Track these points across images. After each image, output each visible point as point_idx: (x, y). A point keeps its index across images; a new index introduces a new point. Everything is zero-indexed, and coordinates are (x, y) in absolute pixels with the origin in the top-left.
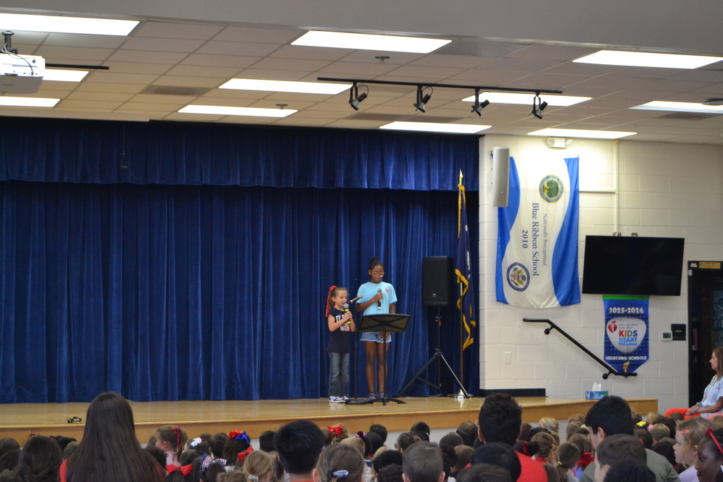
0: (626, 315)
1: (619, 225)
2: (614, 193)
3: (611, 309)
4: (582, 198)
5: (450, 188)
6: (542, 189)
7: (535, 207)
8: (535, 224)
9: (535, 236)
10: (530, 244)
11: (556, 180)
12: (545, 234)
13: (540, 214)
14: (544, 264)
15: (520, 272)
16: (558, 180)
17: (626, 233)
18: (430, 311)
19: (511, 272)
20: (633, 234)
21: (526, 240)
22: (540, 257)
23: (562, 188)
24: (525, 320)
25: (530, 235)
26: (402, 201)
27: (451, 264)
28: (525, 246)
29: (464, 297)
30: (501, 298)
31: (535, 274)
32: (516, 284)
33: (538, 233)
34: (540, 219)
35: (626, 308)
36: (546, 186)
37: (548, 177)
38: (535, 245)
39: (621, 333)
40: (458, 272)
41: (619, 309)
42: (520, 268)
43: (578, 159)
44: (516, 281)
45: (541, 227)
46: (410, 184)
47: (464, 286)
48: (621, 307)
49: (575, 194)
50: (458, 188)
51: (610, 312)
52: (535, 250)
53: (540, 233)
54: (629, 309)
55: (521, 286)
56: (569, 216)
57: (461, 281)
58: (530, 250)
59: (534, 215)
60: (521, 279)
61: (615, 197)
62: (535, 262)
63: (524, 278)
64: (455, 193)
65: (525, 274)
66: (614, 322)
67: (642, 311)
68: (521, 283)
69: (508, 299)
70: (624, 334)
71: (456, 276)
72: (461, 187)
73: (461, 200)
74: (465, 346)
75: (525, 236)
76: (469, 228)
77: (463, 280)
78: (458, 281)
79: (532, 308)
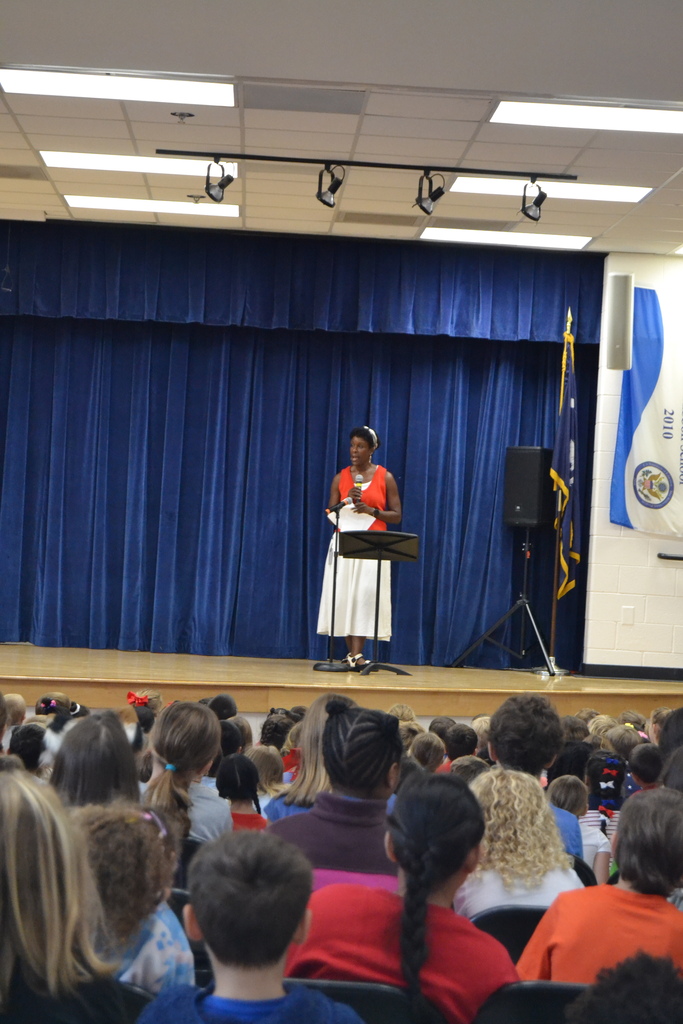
5: (553, 338)
10: (676, 431)
15: (655, 477)
19: (640, 476)
21: (669, 425)
24: (661, 556)
25: (677, 418)
26: (478, 356)
27: (546, 458)
28: (668, 436)
29: (563, 516)
32: (646, 496)
40: (553, 474)
42: (655, 471)
44: (646, 492)
46: (479, 330)
47: (563, 497)
50: (564, 339)
55: (655, 501)
57: (559, 488)
58: (675, 443)
60: (655, 489)
63: (662, 487)
64: (558, 347)
65: (665, 481)
68: (655, 495)
69: (633, 520)
71: (552, 481)
72: (569, 338)
73: (567, 359)
74: (561, 592)
75: (669, 420)
76: (578, 403)
77: (562, 486)
78: (555, 489)
79: (673, 537)
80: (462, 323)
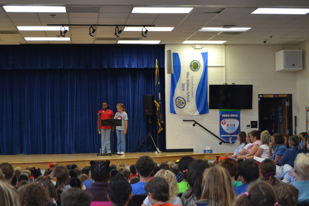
0: (230, 118)
1: (226, 80)
2: (224, 67)
3: (223, 115)
4: (209, 70)
5: (153, 67)
6: (191, 66)
7: (188, 73)
8: (188, 80)
9: (188, 85)
10: (186, 89)
12: (192, 84)
13: (190, 76)
14: (192, 97)
15: (181, 100)
16: (198, 62)
17: (229, 83)
18: (147, 117)
19: (177, 100)
20: (232, 84)
22: (190, 94)
23: (200, 65)
24: (184, 120)
25: (186, 85)
26: (134, 73)
27: (153, 98)
28: (183, 90)
29: (158, 112)
30: (173, 111)
31: (188, 101)
32: (179, 105)
34: (190, 78)
35: (230, 114)
36: (192, 65)
37: (193, 61)
38: (188, 89)
39: (228, 125)
40: (155, 101)
41: (226, 115)
42: (181, 99)
43: (207, 53)
44: (179, 104)
45: (190, 82)
46: (135, 66)
47: (158, 107)
48: (227, 114)
49: (206, 68)
51: (223, 116)
52: (188, 91)
53: (190, 84)
54: (231, 115)
55: (181, 106)
56: (203, 77)
57: (157, 105)
58: (185, 92)
59: (187, 77)
60: (181, 103)
61: (224, 68)
62: (188, 96)
63: (183, 103)
64: (155, 69)
65: (184, 101)
66: (224, 121)
67: (237, 116)
68: (181, 105)
69: (176, 112)
70: (229, 125)
71: (155, 103)
72: (157, 66)
73: (157, 72)
74: (159, 131)
75: (183, 86)
76: (160, 83)
77: (158, 105)
78: (156, 105)
79: (186, 115)
80: (130, 64)
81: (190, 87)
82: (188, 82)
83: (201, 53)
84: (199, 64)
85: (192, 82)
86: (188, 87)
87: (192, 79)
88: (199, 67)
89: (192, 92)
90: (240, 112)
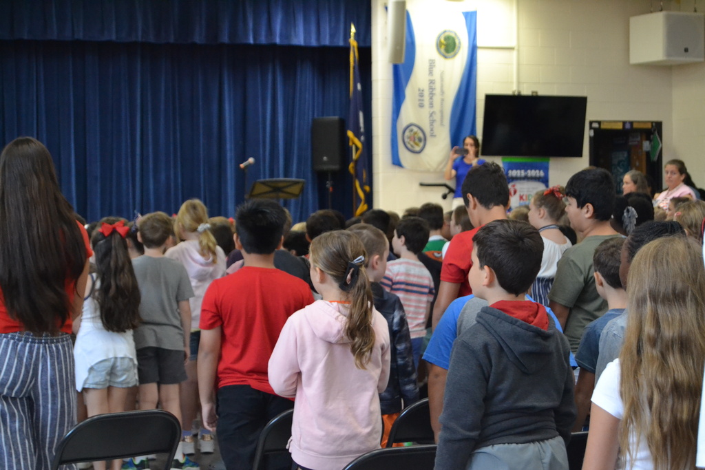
0: (526, 178)
1: (519, 83)
2: (512, 49)
3: (510, 172)
4: (480, 53)
5: (341, 43)
6: (439, 45)
7: (432, 64)
8: (432, 82)
9: (432, 94)
10: (426, 102)
11: (453, 35)
12: (442, 92)
13: (437, 72)
14: (442, 124)
15: (416, 133)
16: (456, 34)
17: (526, 91)
18: (320, 177)
19: (407, 133)
20: (533, 92)
21: (422, 98)
22: (437, 117)
23: (460, 43)
24: (422, 185)
25: (426, 94)
26: (290, 57)
27: (343, 126)
28: (421, 106)
29: (356, 162)
30: (396, 162)
31: (433, 135)
32: (412, 146)
33: (434, 92)
34: (436, 76)
35: (526, 170)
36: (442, 40)
37: (445, 32)
38: (431, 105)
39: (521, 198)
40: (350, 134)
41: (519, 171)
42: (415, 129)
43: (476, 12)
44: (412, 143)
45: (437, 86)
46: (299, 39)
47: (357, 149)
48: (521, 169)
49: (473, 50)
50: (349, 44)
51: (510, 175)
52: (432, 110)
53: (437, 91)
54: (529, 171)
55: (417, 149)
56: (467, 73)
57: (353, 143)
58: (426, 111)
59: (431, 73)
60: (417, 141)
61: (514, 53)
62: (432, 122)
63: (420, 140)
64: (346, 50)
65: (421, 135)
66: (514, 186)
67: (542, 174)
68: (417, 145)
69: (403, 162)
70: (524, 198)
71: (348, 138)
72: (353, 42)
73: (353, 57)
74: (359, 211)
75: (421, 95)
76: (362, 86)
77: (356, 142)
78: (351, 144)
79: (428, 171)
80: (286, 34)
81: (437, 99)
82: (431, 85)
83: (463, 13)
84: (457, 41)
85: (442, 86)
86: (431, 98)
87: (442, 79)
88: (457, 47)
89: (442, 112)
90: (548, 163)
